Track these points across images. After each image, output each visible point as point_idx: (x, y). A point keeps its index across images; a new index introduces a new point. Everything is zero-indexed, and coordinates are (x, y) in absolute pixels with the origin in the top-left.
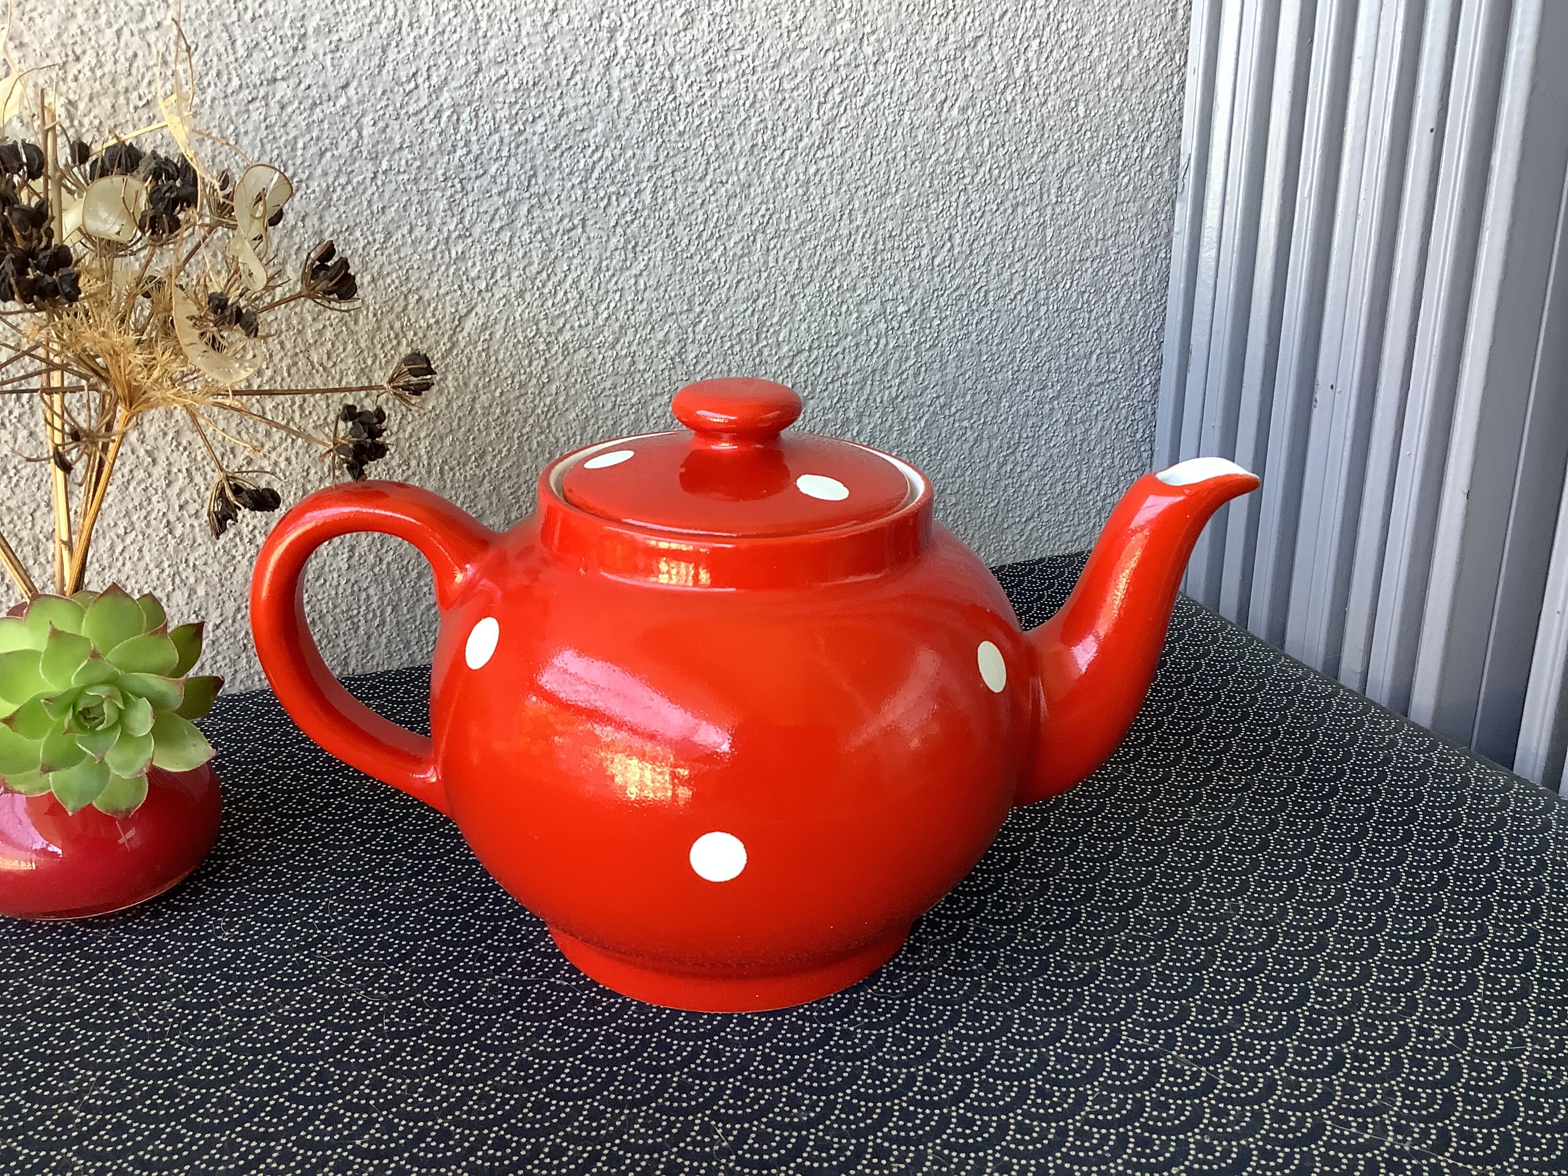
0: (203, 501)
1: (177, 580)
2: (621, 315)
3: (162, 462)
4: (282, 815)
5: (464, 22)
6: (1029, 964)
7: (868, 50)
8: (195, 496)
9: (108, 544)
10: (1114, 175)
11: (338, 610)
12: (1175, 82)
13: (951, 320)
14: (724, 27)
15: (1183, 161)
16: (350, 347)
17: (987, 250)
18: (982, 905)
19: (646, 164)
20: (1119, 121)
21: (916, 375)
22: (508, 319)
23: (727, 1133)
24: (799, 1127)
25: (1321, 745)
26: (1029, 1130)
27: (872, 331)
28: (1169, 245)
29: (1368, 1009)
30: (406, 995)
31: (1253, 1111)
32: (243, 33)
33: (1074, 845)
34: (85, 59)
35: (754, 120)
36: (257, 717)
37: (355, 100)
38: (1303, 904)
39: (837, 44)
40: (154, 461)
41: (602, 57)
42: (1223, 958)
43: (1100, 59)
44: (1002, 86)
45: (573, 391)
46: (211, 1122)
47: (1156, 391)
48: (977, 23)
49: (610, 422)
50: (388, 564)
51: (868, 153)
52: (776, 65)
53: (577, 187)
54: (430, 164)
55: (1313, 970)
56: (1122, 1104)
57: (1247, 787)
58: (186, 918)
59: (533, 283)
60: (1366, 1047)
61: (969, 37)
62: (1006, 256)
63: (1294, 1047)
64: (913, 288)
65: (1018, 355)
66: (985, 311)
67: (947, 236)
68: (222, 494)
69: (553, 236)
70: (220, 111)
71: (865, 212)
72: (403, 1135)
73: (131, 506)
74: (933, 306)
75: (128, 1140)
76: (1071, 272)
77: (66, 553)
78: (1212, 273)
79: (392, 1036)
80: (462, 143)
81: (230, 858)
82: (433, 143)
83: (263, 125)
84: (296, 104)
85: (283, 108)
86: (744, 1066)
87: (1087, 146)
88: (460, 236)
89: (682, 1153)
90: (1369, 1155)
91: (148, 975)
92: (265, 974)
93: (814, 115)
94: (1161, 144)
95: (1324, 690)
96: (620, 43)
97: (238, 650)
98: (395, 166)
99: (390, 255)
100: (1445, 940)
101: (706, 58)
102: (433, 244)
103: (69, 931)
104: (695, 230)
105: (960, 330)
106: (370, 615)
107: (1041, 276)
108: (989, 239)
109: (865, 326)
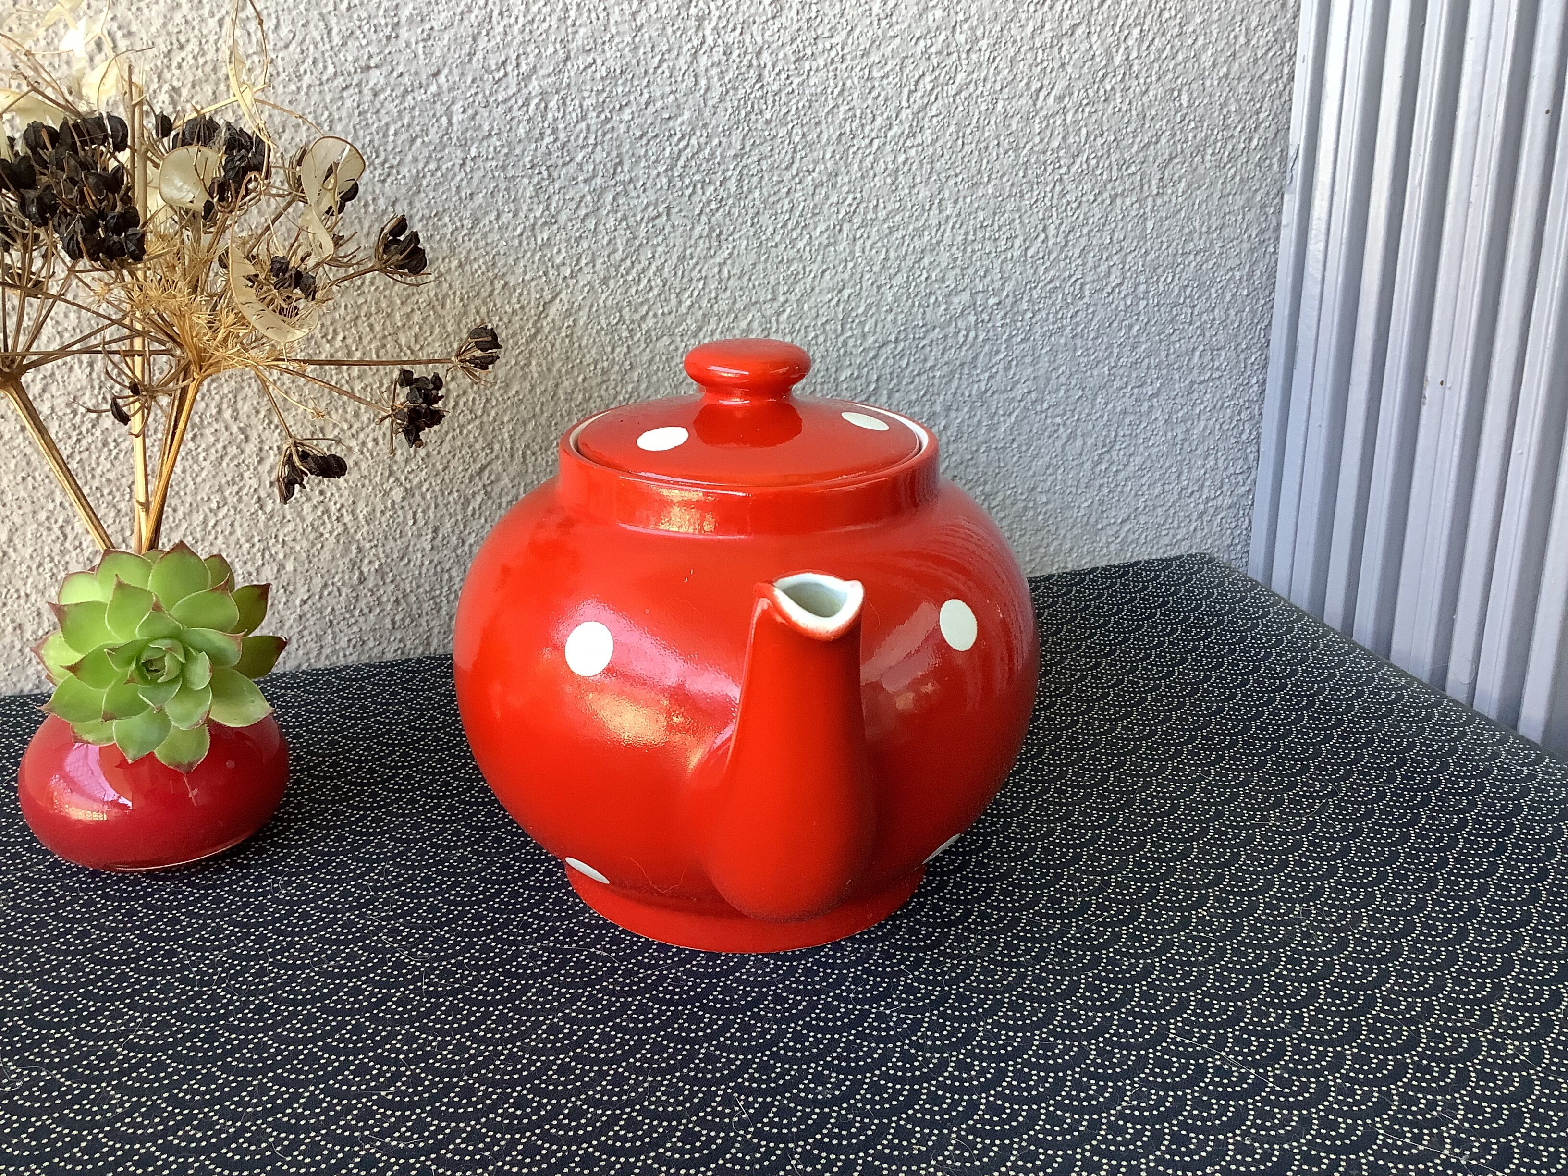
1: (267, 556)
2: (704, 303)
3: (254, 440)
4: (351, 783)
5: (553, 11)
6: (1079, 959)
7: (961, 38)
9: (201, 518)
10: (1221, 166)
11: (421, 590)
12: (1286, 71)
13: (1043, 314)
14: (813, 15)
15: (1292, 152)
16: (437, 330)
17: (1084, 241)
18: (1037, 899)
19: (732, 152)
20: (1225, 111)
21: (1007, 369)
22: (592, 306)
23: (748, 1105)
24: (822, 1104)
25: (1417, 754)
26: (1061, 1121)
27: (961, 324)
28: (1277, 239)
29: (1437, 1020)
30: (447, 958)
31: (1300, 1115)
32: (338, 23)
33: (1141, 845)
34: (189, 48)
35: (842, 109)
36: (338, 691)
37: (445, 88)
38: (1380, 912)
39: (929, 32)
40: (247, 438)
41: (690, 45)
42: (1286, 963)
43: (1205, 47)
44: (1100, 74)
45: (655, 378)
46: (246, 1066)
47: (1263, 391)
48: (1075, 10)
50: (471, 546)
51: (960, 142)
52: (866, 53)
53: (662, 175)
54: (518, 151)
55: (1384, 976)
56: (1161, 1101)
57: (1333, 793)
58: (246, 876)
59: (617, 271)
60: (1432, 1058)
61: (1066, 25)
62: (1102, 248)
63: (1353, 1054)
64: (1004, 280)
65: (1116, 351)
66: (1081, 305)
67: (1041, 227)
68: (289, 460)
69: (638, 224)
70: (315, 98)
71: (956, 202)
72: (427, 1089)
73: (223, 481)
74: (1026, 298)
75: (164, 1078)
76: (1173, 266)
77: (143, 515)
78: (1320, 266)
79: (430, 995)
80: (549, 131)
81: (296, 821)
82: (521, 131)
83: (356, 112)
84: (388, 92)
85: (375, 95)
86: (774, 1042)
87: (1191, 136)
88: (546, 223)
89: (701, 1122)
90: (1421, 1166)
91: (204, 927)
92: (315, 931)
93: (904, 104)
94: (1270, 135)
95: (1426, 700)
96: (708, 32)
97: (324, 626)
98: (484, 153)
99: (477, 241)
100: (1530, 955)
101: (794, 46)
102: (519, 230)
103: (136, 882)
104: (781, 218)
105: (1054, 323)
106: (452, 597)
107: (1141, 268)
108: (1085, 231)
109: (953, 319)
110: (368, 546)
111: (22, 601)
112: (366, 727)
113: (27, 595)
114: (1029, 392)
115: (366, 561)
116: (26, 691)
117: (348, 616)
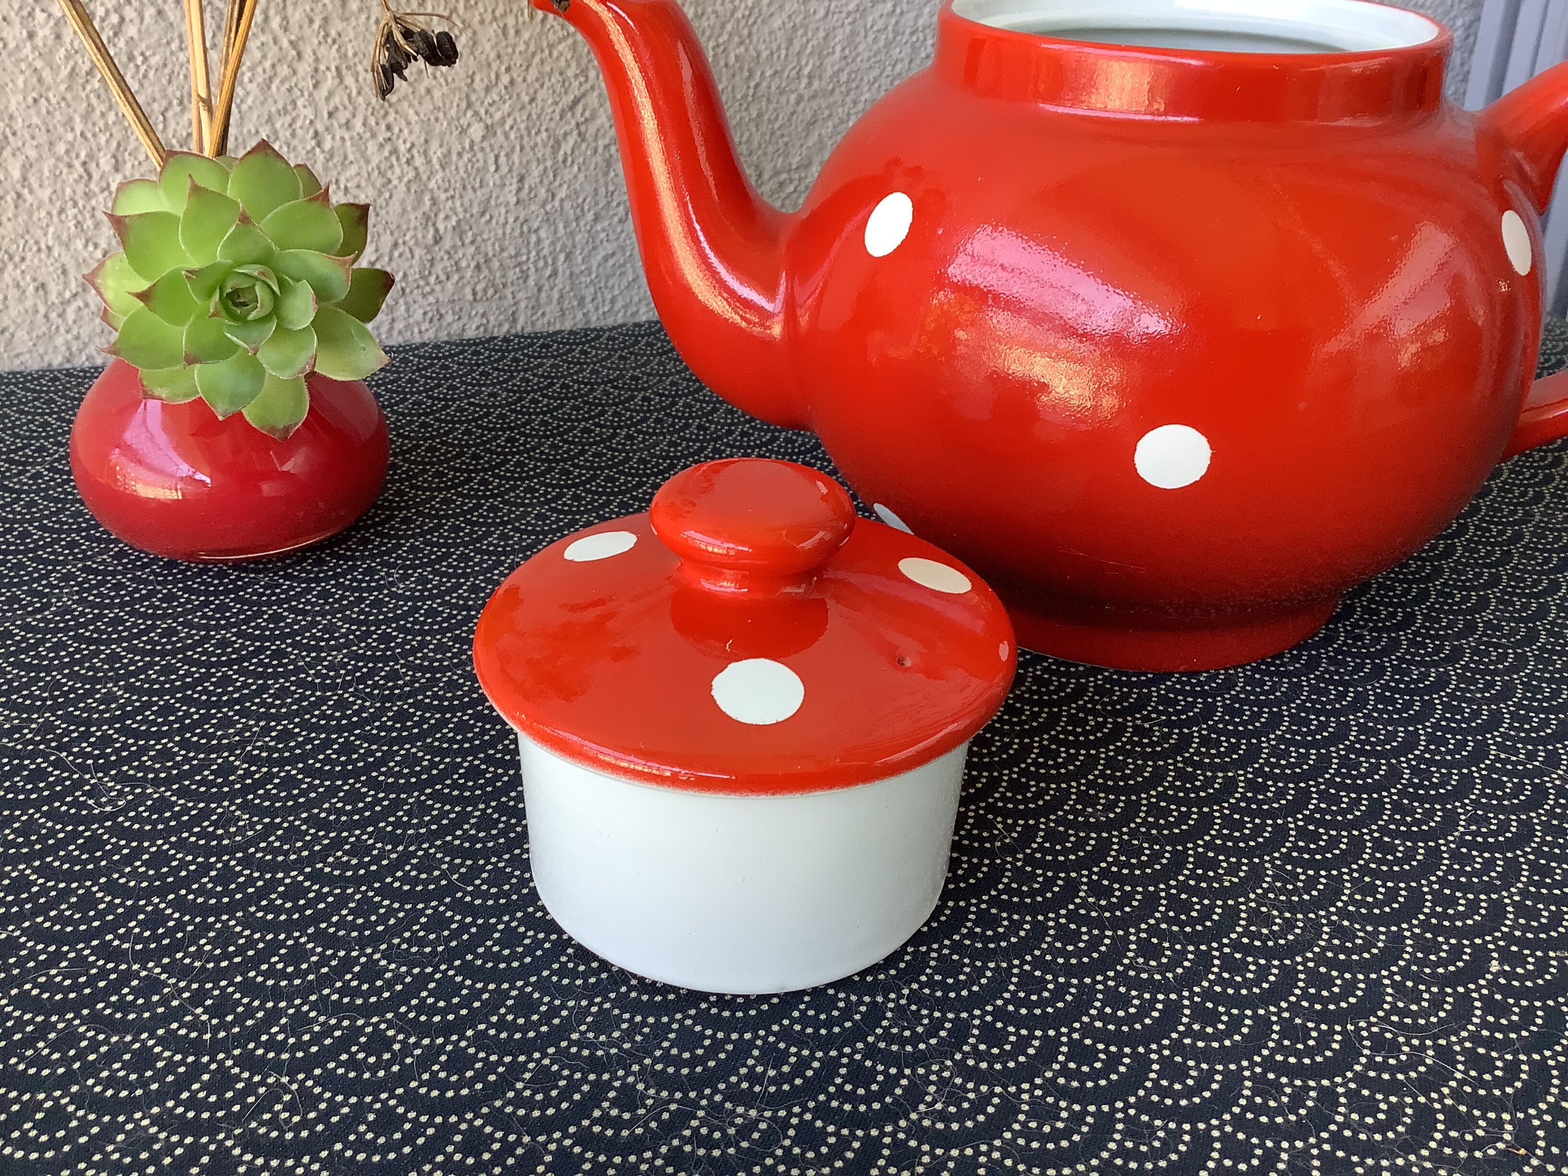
0: (355, 108)
3: (308, 57)
4: (455, 469)
6: (1359, 667)
8: (346, 102)
11: (505, 254)
23: (1009, 828)
24: (1097, 828)
26: (1391, 849)
36: (419, 370)
40: (299, 54)
46: (396, 782)
49: (821, 34)
50: (562, 200)
56: (1504, 826)
58: (353, 568)
68: (390, 38)
73: (273, 110)
75: (299, 796)
77: (204, 115)
81: (400, 509)
86: (1019, 758)
91: (313, 624)
92: (448, 630)
103: (221, 575)
106: (541, 264)
110: (443, 196)
111: (43, 256)
112: (460, 409)
113: (49, 248)
116: (55, 364)
117: (422, 283)
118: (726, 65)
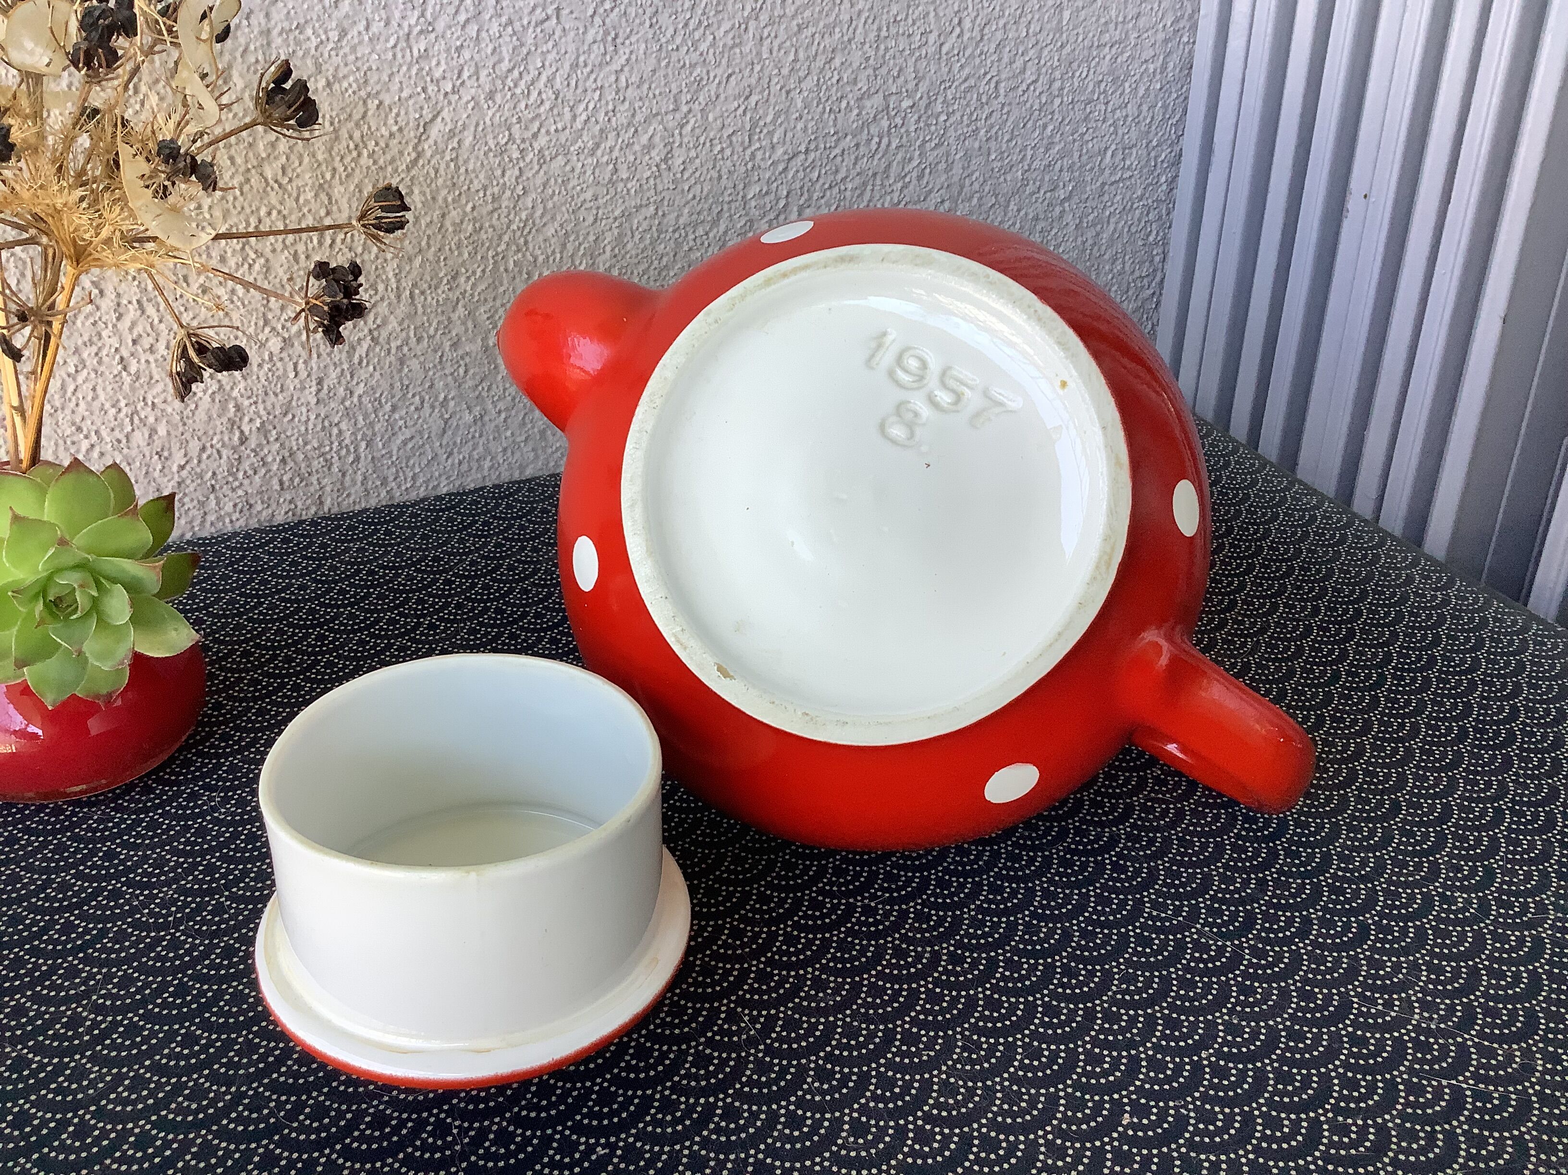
0: (158, 335)
1: (136, 418)
2: (601, 116)
3: (110, 295)
6: (1049, 830)
8: (149, 329)
11: (309, 447)
13: (958, 115)
16: (306, 159)
17: (999, 35)
21: (920, 178)
22: (477, 125)
23: (754, 1020)
25: (1337, 582)
26: (1058, 1012)
27: (874, 130)
28: (1194, 28)
29: (1390, 875)
31: (1279, 988)
36: (232, 564)
38: (1323, 760)
40: (101, 292)
42: (1243, 822)
45: (550, 205)
46: (226, 1022)
47: (1173, 189)
49: (592, 238)
50: (360, 396)
55: (1335, 833)
56: (1148, 983)
57: (1263, 630)
58: (178, 795)
59: (503, 83)
60: (1390, 917)
62: (1018, 41)
63: (1318, 918)
64: (918, 79)
65: (1029, 153)
66: (995, 104)
67: (956, 20)
68: (184, 353)
69: (525, 29)
73: (80, 342)
74: (940, 100)
75: (142, 1043)
76: (1088, 60)
77: (18, 420)
78: (1241, 63)
81: (218, 724)
86: (766, 947)
88: (421, 32)
89: (710, 1043)
90: (1396, 1034)
91: (145, 859)
95: (1339, 520)
97: (206, 492)
99: (345, 55)
100: (1466, 799)
102: (392, 42)
103: (57, 811)
105: (968, 126)
106: (344, 452)
107: (1056, 63)
108: (1001, 23)
109: (866, 124)
110: (246, 403)
112: (272, 607)
114: (942, 202)
115: (246, 419)
117: (231, 479)
118: (506, 270)
